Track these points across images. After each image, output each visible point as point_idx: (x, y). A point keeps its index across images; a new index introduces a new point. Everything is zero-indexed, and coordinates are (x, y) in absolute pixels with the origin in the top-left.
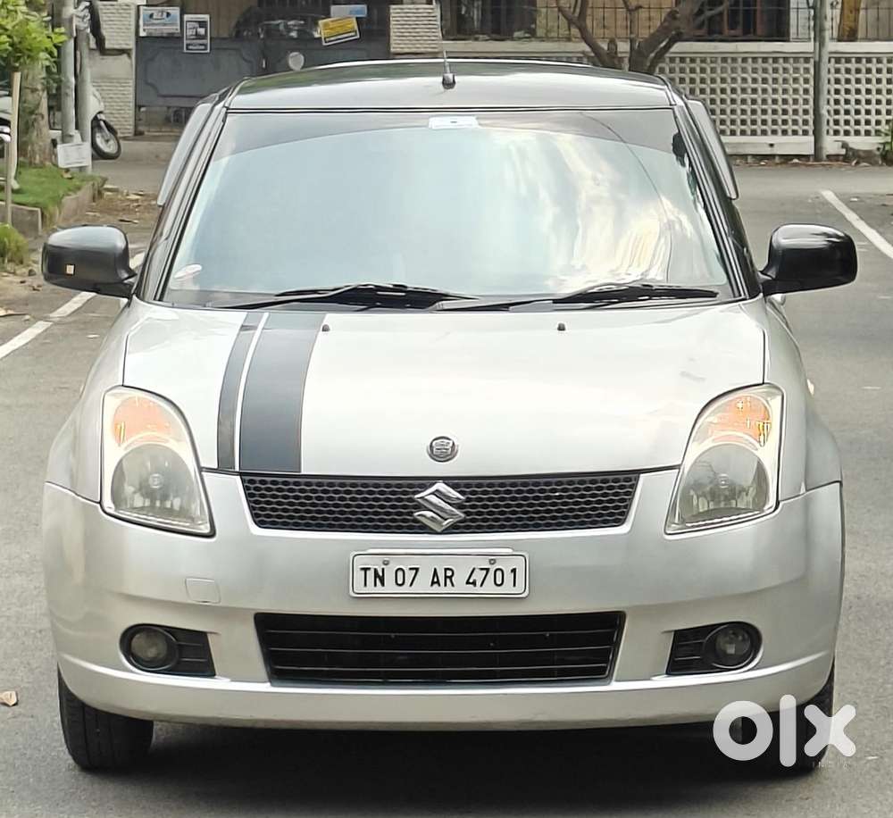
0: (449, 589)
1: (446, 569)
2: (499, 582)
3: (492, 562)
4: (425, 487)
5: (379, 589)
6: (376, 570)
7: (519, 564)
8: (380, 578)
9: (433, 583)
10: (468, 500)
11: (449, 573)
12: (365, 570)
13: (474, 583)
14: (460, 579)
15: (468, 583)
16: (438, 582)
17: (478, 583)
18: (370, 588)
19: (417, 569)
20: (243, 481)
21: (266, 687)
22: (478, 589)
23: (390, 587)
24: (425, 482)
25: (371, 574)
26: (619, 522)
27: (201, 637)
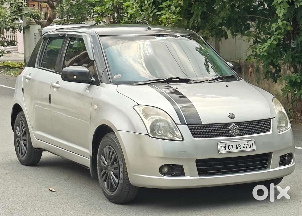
0: (240, 150)
1: (239, 145)
2: (250, 147)
3: (248, 142)
4: (230, 125)
5: (225, 151)
6: (224, 146)
7: (253, 142)
8: (225, 148)
9: (236, 148)
10: (240, 128)
11: (240, 146)
12: (222, 146)
13: (245, 148)
14: (242, 147)
15: (244, 148)
16: (237, 148)
17: (246, 148)
18: (223, 151)
19: (233, 145)
20: (188, 127)
21: (198, 177)
22: (246, 149)
23: (227, 150)
24: (230, 124)
25: (223, 147)
26: (269, 131)
27: (181, 166)
